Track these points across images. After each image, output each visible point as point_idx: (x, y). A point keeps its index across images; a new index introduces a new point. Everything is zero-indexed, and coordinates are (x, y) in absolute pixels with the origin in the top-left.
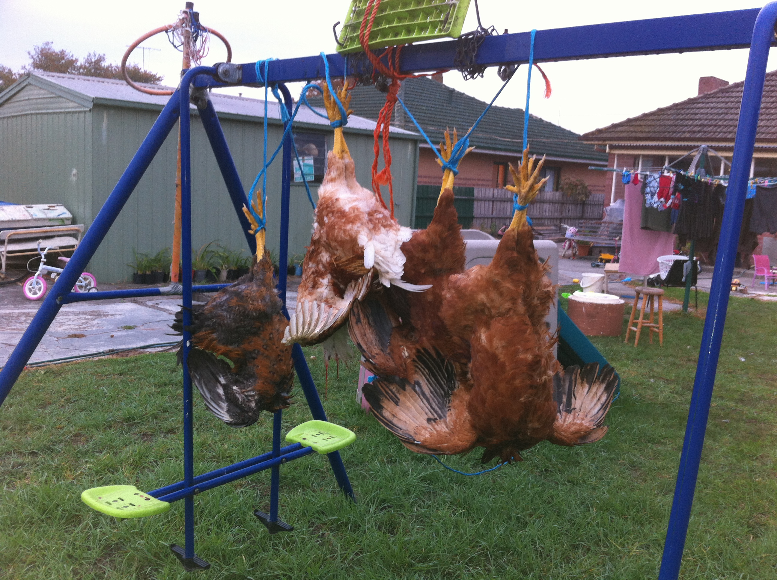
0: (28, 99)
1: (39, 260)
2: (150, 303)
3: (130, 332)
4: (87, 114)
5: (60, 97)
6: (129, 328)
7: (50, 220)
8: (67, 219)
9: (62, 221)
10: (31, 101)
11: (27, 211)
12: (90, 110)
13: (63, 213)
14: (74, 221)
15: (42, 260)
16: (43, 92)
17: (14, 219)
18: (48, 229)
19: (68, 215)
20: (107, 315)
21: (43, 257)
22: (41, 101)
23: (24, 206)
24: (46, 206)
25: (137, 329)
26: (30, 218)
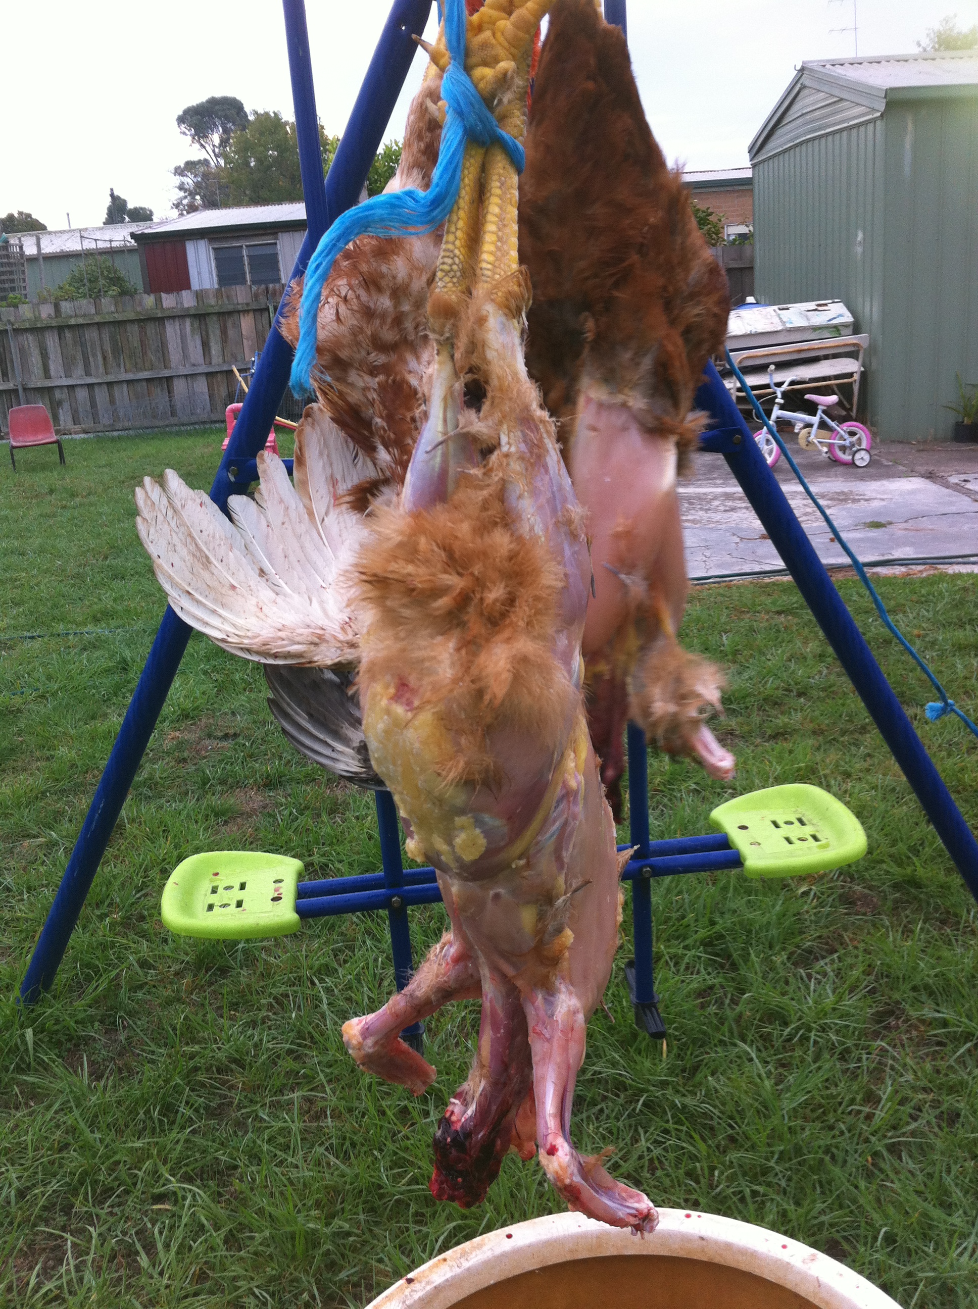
0: (803, 115)
1: (772, 402)
2: (954, 480)
3: (874, 533)
4: (878, 123)
5: (841, 100)
6: (877, 525)
7: (815, 329)
8: (845, 325)
9: (836, 329)
10: (808, 117)
11: (779, 315)
12: (882, 115)
13: (841, 315)
14: (856, 328)
15: (777, 400)
16: (822, 95)
17: (753, 331)
18: (804, 345)
19: (848, 318)
20: (859, 500)
21: (779, 395)
22: (817, 113)
23: (776, 307)
24: (812, 305)
25: (890, 529)
26: (780, 328)
